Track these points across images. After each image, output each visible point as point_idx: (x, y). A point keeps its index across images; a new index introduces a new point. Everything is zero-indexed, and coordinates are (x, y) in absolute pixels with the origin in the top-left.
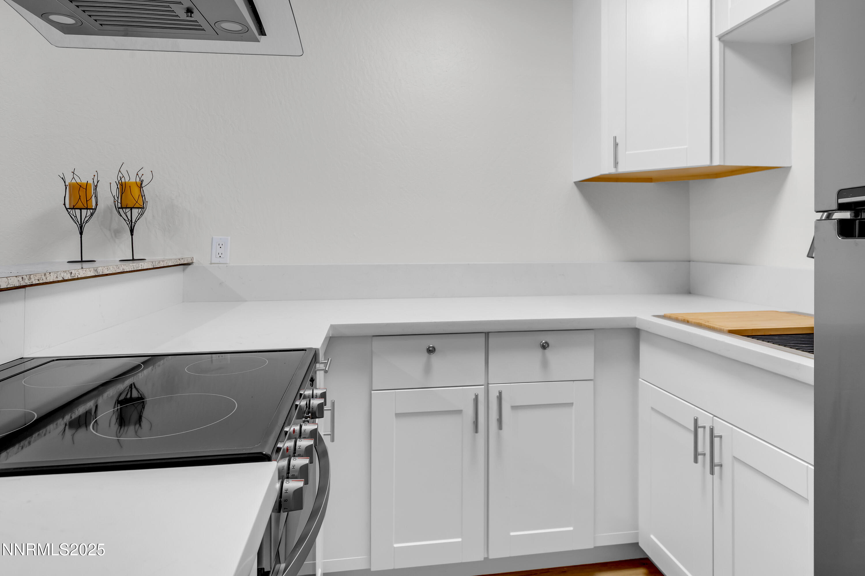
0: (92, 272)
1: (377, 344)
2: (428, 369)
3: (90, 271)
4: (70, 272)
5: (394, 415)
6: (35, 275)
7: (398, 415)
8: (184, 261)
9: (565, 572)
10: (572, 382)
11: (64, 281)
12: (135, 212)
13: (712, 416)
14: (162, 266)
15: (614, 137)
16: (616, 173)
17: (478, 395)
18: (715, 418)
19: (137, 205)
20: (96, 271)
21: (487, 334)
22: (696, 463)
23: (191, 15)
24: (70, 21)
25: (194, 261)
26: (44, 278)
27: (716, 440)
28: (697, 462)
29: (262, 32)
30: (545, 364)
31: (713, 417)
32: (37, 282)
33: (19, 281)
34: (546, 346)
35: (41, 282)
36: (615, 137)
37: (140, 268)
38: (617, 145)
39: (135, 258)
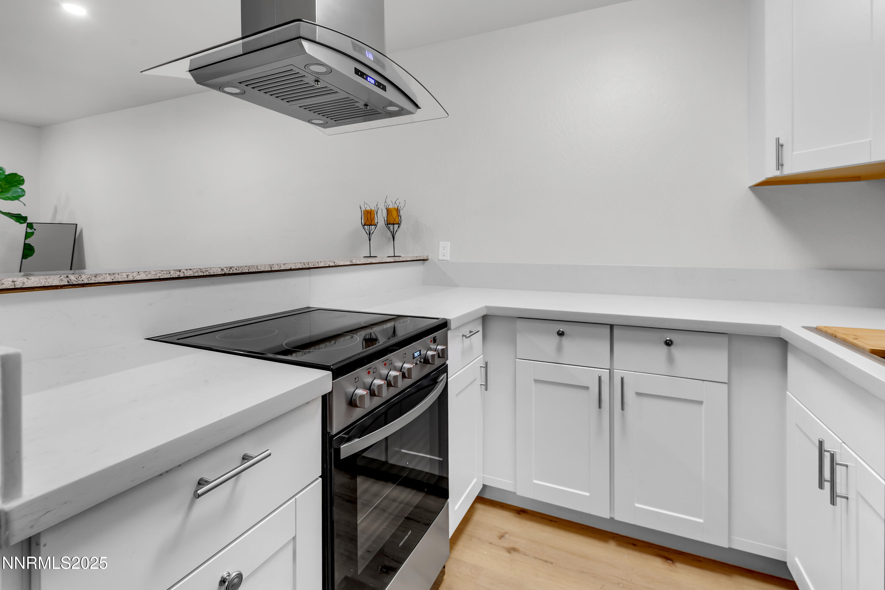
0: (348, 262)
1: (520, 324)
2: (559, 349)
3: (347, 262)
4: (334, 262)
5: (533, 380)
6: (311, 263)
7: (536, 381)
8: (421, 258)
9: (700, 561)
10: (702, 381)
11: (329, 267)
12: (396, 226)
13: (841, 441)
14: (402, 260)
15: (776, 138)
16: (782, 176)
17: (601, 376)
18: (843, 444)
19: (396, 223)
20: (352, 262)
21: (612, 327)
22: (822, 489)
23: (367, 107)
24: (321, 122)
25: (429, 258)
26: (317, 265)
27: (838, 468)
28: (823, 487)
29: (417, 106)
30: (671, 360)
31: (842, 443)
32: (313, 267)
33: (302, 265)
34: (670, 343)
35: (315, 266)
36: (778, 138)
37: (384, 261)
38: (782, 146)
39: (395, 255)
